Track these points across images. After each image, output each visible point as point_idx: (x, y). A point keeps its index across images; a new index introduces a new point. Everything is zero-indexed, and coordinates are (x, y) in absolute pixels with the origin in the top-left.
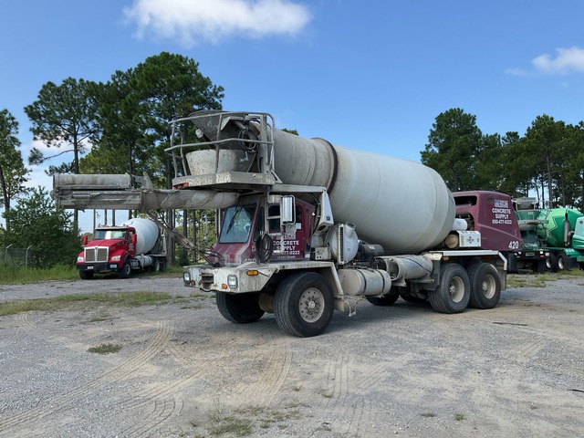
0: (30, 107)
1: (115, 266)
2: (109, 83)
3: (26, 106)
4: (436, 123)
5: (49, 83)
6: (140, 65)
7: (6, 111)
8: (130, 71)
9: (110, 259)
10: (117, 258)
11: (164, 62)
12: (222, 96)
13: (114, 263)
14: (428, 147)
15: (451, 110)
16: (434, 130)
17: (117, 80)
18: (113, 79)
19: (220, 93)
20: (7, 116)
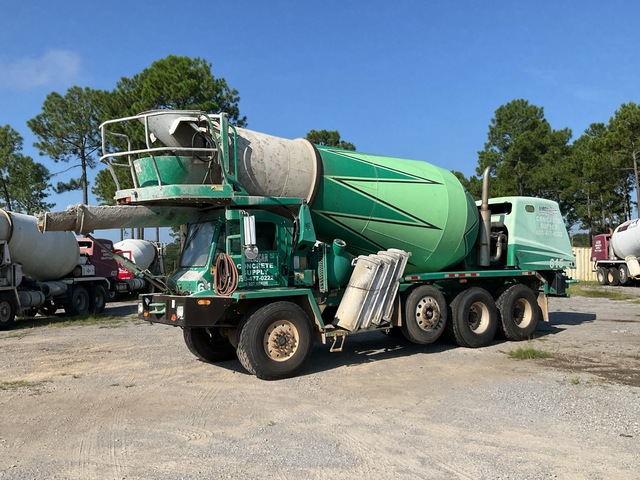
0: (34, 121)
2: (115, 91)
3: (29, 120)
4: (494, 118)
5: (54, 94)
6: (146, 71)
7: (8, 126)
8: (136, 77)
11: (172, 66)
12: (238, 99)
14: (487, 147)
15: (514, 102)
16: (493, 125)
17: (123, 87)
18: (119, 87)
19: (234, 97)
20: (10, 131)
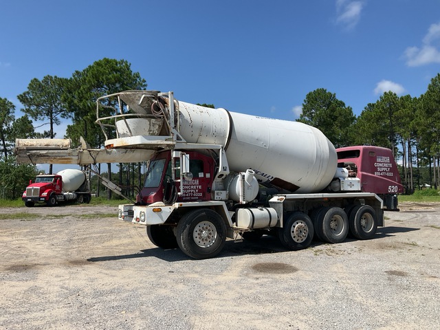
0: (21, 96)
1: (44, 199)
2: (71, 79)
3: (18, 95)
5: (35, 79)
6: (90, 66)
7: (6, 99)
8: (84, 71)
9: (41, 194)
10: (45, 194)
11: (106, 65)
13: (43, 197)
17: (76, 77)
18: (74, 76)
19: (143, 84)
20: (7, 102)
